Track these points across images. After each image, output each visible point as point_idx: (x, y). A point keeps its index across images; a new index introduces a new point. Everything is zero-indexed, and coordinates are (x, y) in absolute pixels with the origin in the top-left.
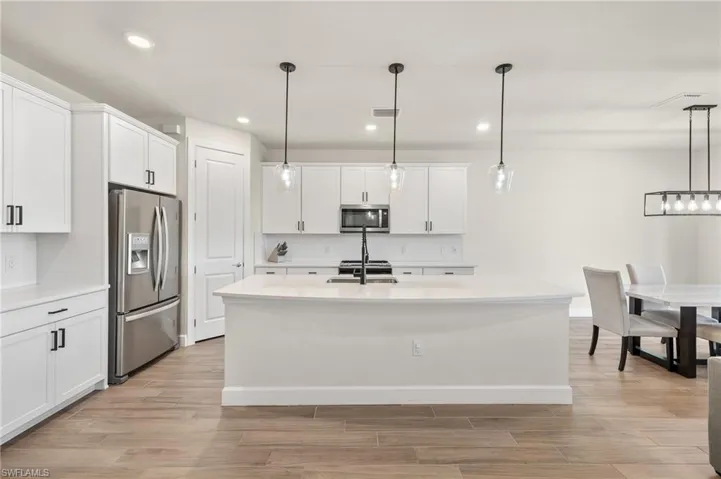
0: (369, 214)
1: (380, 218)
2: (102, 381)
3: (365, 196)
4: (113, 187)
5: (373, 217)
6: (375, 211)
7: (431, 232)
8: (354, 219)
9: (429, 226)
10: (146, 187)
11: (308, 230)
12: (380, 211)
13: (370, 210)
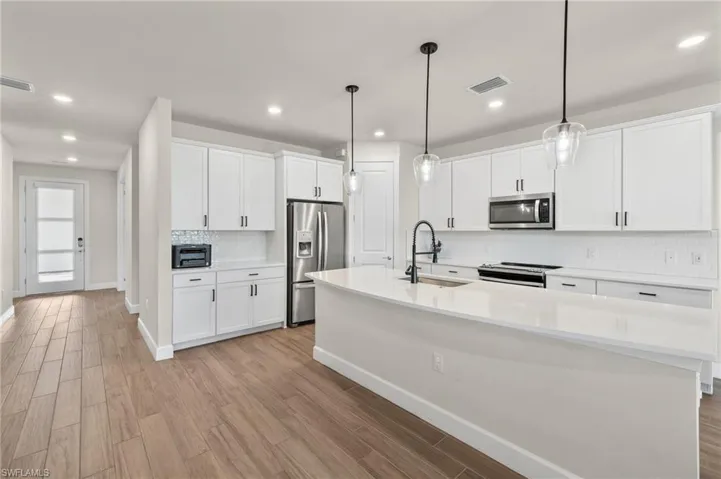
0: (522, 207)
1: (537, 210)
2: (282, 323)
3: (520, 184)
4: (290, 201)
5: (528, 210)
6: (530, 202)
7: (626, 228)
8: (504, 213)
9: (621, 218)
10: (315, 199)
11: (458, 227)
12: (537, 202)
13: (522, 202)
